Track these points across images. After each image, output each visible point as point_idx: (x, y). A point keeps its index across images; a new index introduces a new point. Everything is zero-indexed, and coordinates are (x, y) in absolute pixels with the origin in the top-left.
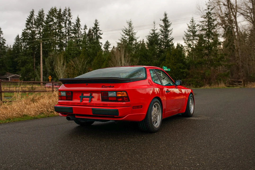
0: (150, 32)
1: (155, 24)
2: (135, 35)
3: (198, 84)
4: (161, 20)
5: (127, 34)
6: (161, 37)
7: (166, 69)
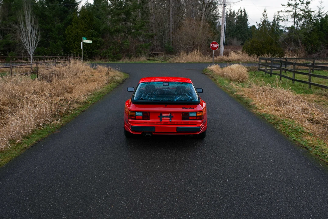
3: (115, 56)
7: (86, 41)
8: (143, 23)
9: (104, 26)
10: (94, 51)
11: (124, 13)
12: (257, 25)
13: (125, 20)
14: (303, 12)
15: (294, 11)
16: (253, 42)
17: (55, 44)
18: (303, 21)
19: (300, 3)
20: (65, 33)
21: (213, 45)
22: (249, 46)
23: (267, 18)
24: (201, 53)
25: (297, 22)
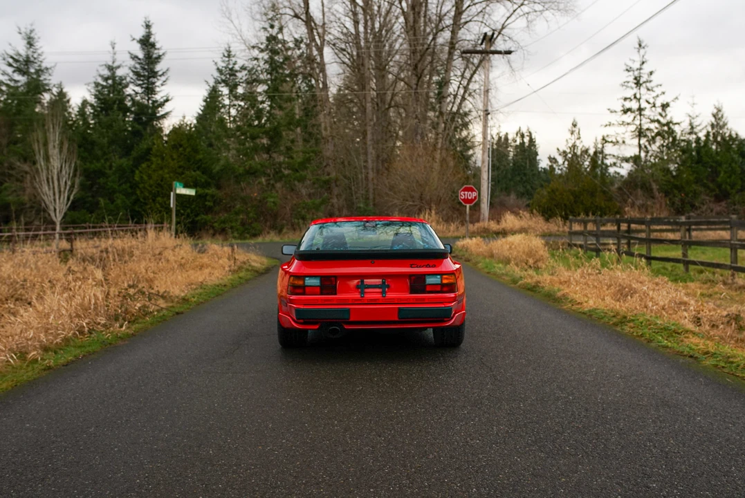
0: (97, 71)
1: (116, 49)
2: (50, 75)
3: (247, 229)
4: (134, 39)
5: (19, 70)
6: (134, 91)
7: (182, 191)
8: (307, 155)
9: (222, 162)
10: (199, 218)
11: (266, 133)
12: (560, 155)
13: (268, 150)
14: (656, 125)
15: (637, 122)
16: (553, 191)
17: (112, 203)
18: (658, 144)
19: (648, 106)
20: (134, 179)
21: (465, 194)
22: (544, 200)
23: (581, 139)
24: (439, 218)
25: (645, 147)
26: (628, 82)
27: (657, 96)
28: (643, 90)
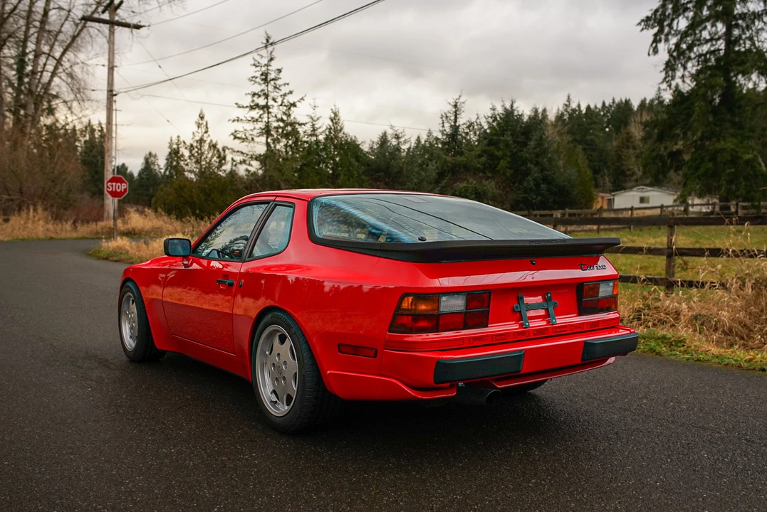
14: (281, 124)
15: (265, 120)
19: (275, 104)
22: (170, 198)
24: (48, 215)
26: (256, 78)
27: (285, 95)
28: (271, 88)
